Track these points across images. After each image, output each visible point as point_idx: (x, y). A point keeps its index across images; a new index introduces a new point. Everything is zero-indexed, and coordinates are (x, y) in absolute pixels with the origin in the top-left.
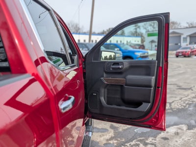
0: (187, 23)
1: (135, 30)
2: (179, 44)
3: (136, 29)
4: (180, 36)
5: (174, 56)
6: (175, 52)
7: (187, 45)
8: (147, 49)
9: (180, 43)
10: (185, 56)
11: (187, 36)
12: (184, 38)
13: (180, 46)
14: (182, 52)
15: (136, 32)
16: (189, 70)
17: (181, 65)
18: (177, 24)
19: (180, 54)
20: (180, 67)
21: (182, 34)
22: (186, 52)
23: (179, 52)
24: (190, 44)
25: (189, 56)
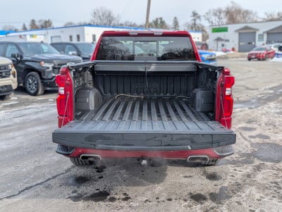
0: (266, 14)
1: (193, 22)
2: (253, 43)
3: (195, 20)
4: (255, 33)
5: (246, 59)
6: (247, 54)
7: (263, 45)
8: (211, 50)
9: (255, 41)
10: (259, 60)
11: (264, 32)
12: (259, 35)
13: (255, 46)
14: (256, 54)
15: (195, 24)
16: (260, 74)
17: (252, 69)
18: (252, 13)
19: (253, 57)
20: (251, 71)
21: (258, 30)
22: (260, 54)
23: (252, 54)
24: (267, 43)
25: (264, 60)
